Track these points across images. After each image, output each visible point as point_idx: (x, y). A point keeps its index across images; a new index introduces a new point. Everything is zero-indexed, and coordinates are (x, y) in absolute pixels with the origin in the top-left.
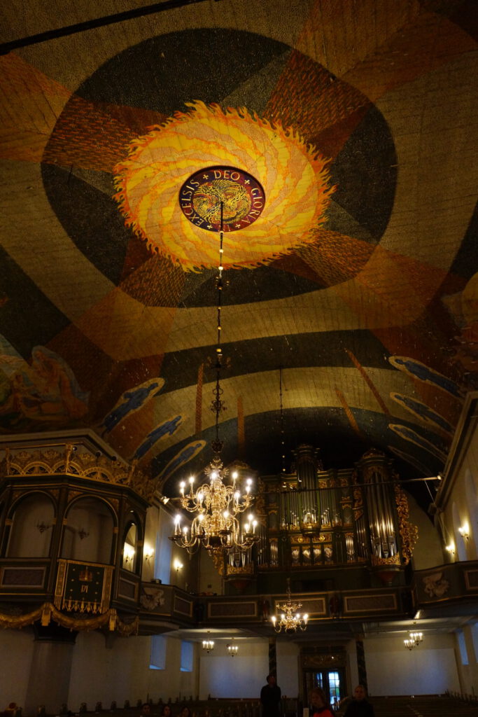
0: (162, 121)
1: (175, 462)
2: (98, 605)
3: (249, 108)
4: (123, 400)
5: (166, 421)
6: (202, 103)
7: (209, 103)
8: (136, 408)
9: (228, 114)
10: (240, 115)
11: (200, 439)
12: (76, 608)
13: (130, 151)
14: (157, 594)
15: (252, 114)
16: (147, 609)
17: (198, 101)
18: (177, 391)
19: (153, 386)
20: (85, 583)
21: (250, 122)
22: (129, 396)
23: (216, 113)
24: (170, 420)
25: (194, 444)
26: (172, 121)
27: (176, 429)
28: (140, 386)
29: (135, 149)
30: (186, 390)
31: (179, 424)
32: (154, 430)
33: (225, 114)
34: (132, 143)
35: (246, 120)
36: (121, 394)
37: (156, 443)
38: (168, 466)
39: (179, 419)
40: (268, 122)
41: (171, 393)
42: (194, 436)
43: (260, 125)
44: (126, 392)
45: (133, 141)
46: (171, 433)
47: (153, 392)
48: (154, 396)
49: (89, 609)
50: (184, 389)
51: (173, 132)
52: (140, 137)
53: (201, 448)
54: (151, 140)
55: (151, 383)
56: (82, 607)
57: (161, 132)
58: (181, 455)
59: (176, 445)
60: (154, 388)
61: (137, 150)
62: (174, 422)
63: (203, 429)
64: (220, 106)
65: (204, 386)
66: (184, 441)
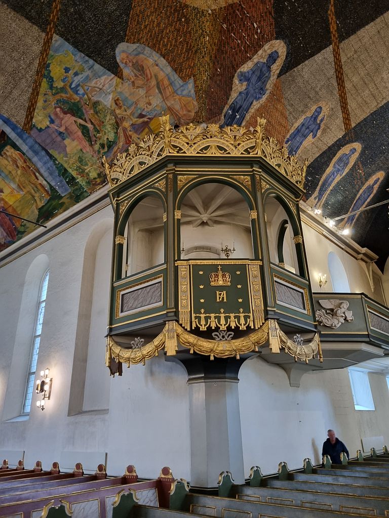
1: (329, 176)
2: (246, 318)
4: (238, 86)
5: (304, 117)
8: (259, 98)
11: (352, 142)
12: (213, 326)
14: (339, 306)
16: (330, 328)
18: (307, 62)
19: (273, 57)
20: (221, 288)
22: (245, 78)
24: (309, 114)
25: (345, 150)
27: (319, 129)
28: (256, 59)
30: (318, 57)
31: (322, 121)
32: (291, 132)
36: (233, 76)
37: (299, 151)
38: (320, 183)
39: (319, 113)
41: (300, 67)
42: (344, 137)
44: (239, 70)
46: (314, 136)
47: (276, 68)
48: (279, 75)
49: (233, 325)
50: (316, 57)
53: (356, 155)
55: (269, 52)
56: (223, 321)
58: (334, 166)
59: (324, 153)
60: (275, 61)
62: (314, 118)
63: (353, 125)
65: (342, 45)
66: (333, 145)
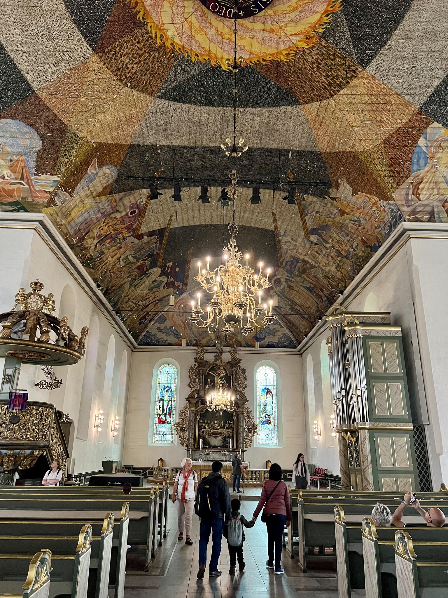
0: (258, 64)
3: (190, 61)
6: (223, 68)
7: (218, 68)
9: (207, 58)
10: (198, 56)
13: (292, 55)
15: (188, 56)
17: (226, 70)
21: (191, 50)
23: (215, 60)
26: (251, 62)
29: (288, 54)
33: (209, 59)
34: (287, 59)
35: (194, 52)
40: (177, 49)
43: (183, 47)
45: (285, 60)
51: (254, 55)
52: (280, 60)
54: (272, 55)
57: (262, 58)
61: (287, 52)
64: (211, 65)
